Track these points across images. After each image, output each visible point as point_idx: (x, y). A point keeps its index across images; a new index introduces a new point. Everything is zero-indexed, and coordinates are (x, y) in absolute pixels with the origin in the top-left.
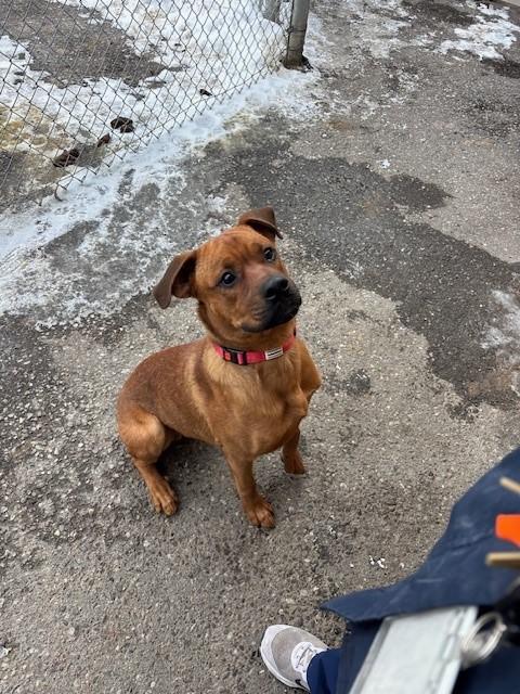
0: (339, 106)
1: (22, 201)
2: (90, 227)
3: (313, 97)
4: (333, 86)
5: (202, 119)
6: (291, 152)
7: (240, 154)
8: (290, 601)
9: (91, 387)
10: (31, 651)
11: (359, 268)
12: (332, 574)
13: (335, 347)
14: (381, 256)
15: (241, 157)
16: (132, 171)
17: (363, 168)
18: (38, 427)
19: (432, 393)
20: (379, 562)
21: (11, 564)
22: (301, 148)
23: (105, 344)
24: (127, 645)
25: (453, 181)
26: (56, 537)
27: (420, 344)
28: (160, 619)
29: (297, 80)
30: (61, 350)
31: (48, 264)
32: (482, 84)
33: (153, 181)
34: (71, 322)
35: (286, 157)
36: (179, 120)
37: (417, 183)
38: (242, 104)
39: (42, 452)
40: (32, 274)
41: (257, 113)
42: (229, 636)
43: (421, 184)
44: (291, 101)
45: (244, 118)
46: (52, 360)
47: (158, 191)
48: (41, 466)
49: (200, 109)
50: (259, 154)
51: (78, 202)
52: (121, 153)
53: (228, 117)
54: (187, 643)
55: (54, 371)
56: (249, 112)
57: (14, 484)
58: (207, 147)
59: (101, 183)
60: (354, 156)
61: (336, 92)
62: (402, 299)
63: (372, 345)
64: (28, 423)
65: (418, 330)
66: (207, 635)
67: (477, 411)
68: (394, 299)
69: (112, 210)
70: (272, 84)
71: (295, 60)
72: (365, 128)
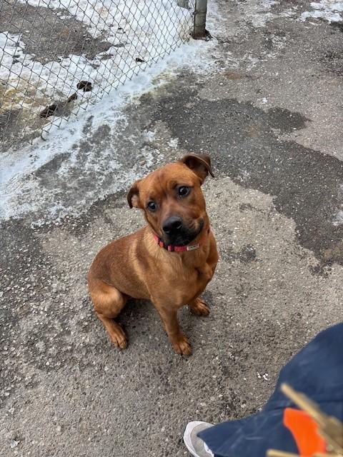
0: (231, 62)
1: (20, 142)
2: (64, 157)
3: (213, 57)
4: (227, 49)
5: (137, 78)
6: (198, 97)
7: (164, 101)
8: (203, 404)
9: (68, 264)
10: (33, 443)
11: (246, 174)
12: (232, 386)
13: (231, 230)
14: (262, 165)
15: (165, 103)
16: (92, 117)
17: (248, 105)
18: (34, 293)
19: (298, 259)
20: (264, 376)
21: (18, 385)
22: (205, 94)
23: (77, 235)
24: (95, 437)
25: (312, 110)
26: (47, 366)
27: (290, 225)
28: (116, 420)
29: (201, 47)
30: (47, 241)
31: (37, 184)
32: (331, 41)
33: (106, 123)
34: (54, 222)
35: (195, 101)
36: (122, 80)
37: (286, 113)
38: (164, 66)
39: (37, 310)
40: (28, 191)
41: (175, 71)
42: (163, 430)
43: (289, 113)
44: (197, 61)
45: (166, 76)
46: (42, 248)
47: (109, 129)
48: (36, 319)
49: (136, 71)
50: (177, 99)
51: (57, 141)
52: (84, 106)
53: (155, 76)
54: (135, 435)
55: (43, 255)
56: (169, 71)
57: (19, 332)
58: (142, 97)
59: (71, 126)
60: (242, 97)
61: (229, 53)
62: (277, 194)
63: (257, 227)
64: (27, 291)
65: (288, 215)
66: (148, 429)
67: (330, 270)
68: (272, 195)
69: (79, 144)
70: (184, 51)
71: (200, 33)
72: (249, 77)
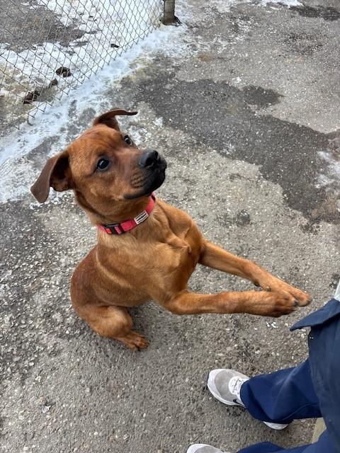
0: (203, 46)
1: (7, 128)
2: (54, 140)
3: (185, 42)
4: (197, 33)
5: (116, 64)
6: (177, 79)
7: (144, 84)
8: (221, 355)
9: (72, 240)
10: (64, 406)
11: (232, 147)
12: (245, 336)
13: (224, 198)
14: (244, 138)
15: (145, 85)
16: (74, 102)
17: (224, 84)
18: (43, 269)
19: (289, 219)
20: (272, 325)
21: (41, 355)
22: (182, 75)
23: (77, 213)
24: (124, 393)
25: (284, 87)
26: (67, 335)
27: (278, 190)
28: (142, 376)
29: (173, 32)
30: (49, 220)
31: (30, 167)
32: (292, 23)
33: (90, 106)
34: (52, 201)
35: (174, 82)
36: (101, 65)
37: (261, 90)
38: (140, 51)
39: (48, 284)
40: (21, 174)
41: (150, 56)
42: (187, 380)
43: (263, 90)
44: (171, 46)
45: (143, 60)
46: (44, 227)
47: (95, 112)
48: (49, 293)
49: (113, 56)
50: (156, 82)
51: (44, 125)
52: (66, 90)
53: (131, 60)
54: (161, 388)
55: (47, 233)
56: (145, 56)
57: (34, 306)
58: (122, 81)
59: (56, 111)
60: (217, 77)
61: (199, 37)
62: (262, 163)
63: (247, 194)
64: (36, 267)
65: (275, 181)
66: (173, 381)
67: (318, 227)
68: (257, 164)
69: (66, 127)
70: (157, 36)
71: (170, 19)
72: (221, 59)
